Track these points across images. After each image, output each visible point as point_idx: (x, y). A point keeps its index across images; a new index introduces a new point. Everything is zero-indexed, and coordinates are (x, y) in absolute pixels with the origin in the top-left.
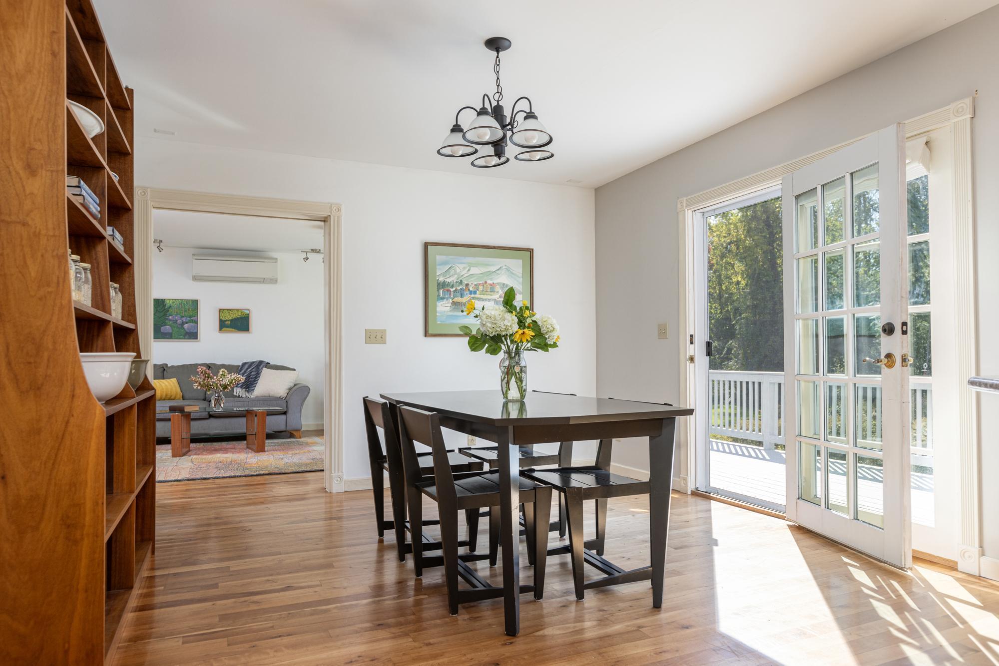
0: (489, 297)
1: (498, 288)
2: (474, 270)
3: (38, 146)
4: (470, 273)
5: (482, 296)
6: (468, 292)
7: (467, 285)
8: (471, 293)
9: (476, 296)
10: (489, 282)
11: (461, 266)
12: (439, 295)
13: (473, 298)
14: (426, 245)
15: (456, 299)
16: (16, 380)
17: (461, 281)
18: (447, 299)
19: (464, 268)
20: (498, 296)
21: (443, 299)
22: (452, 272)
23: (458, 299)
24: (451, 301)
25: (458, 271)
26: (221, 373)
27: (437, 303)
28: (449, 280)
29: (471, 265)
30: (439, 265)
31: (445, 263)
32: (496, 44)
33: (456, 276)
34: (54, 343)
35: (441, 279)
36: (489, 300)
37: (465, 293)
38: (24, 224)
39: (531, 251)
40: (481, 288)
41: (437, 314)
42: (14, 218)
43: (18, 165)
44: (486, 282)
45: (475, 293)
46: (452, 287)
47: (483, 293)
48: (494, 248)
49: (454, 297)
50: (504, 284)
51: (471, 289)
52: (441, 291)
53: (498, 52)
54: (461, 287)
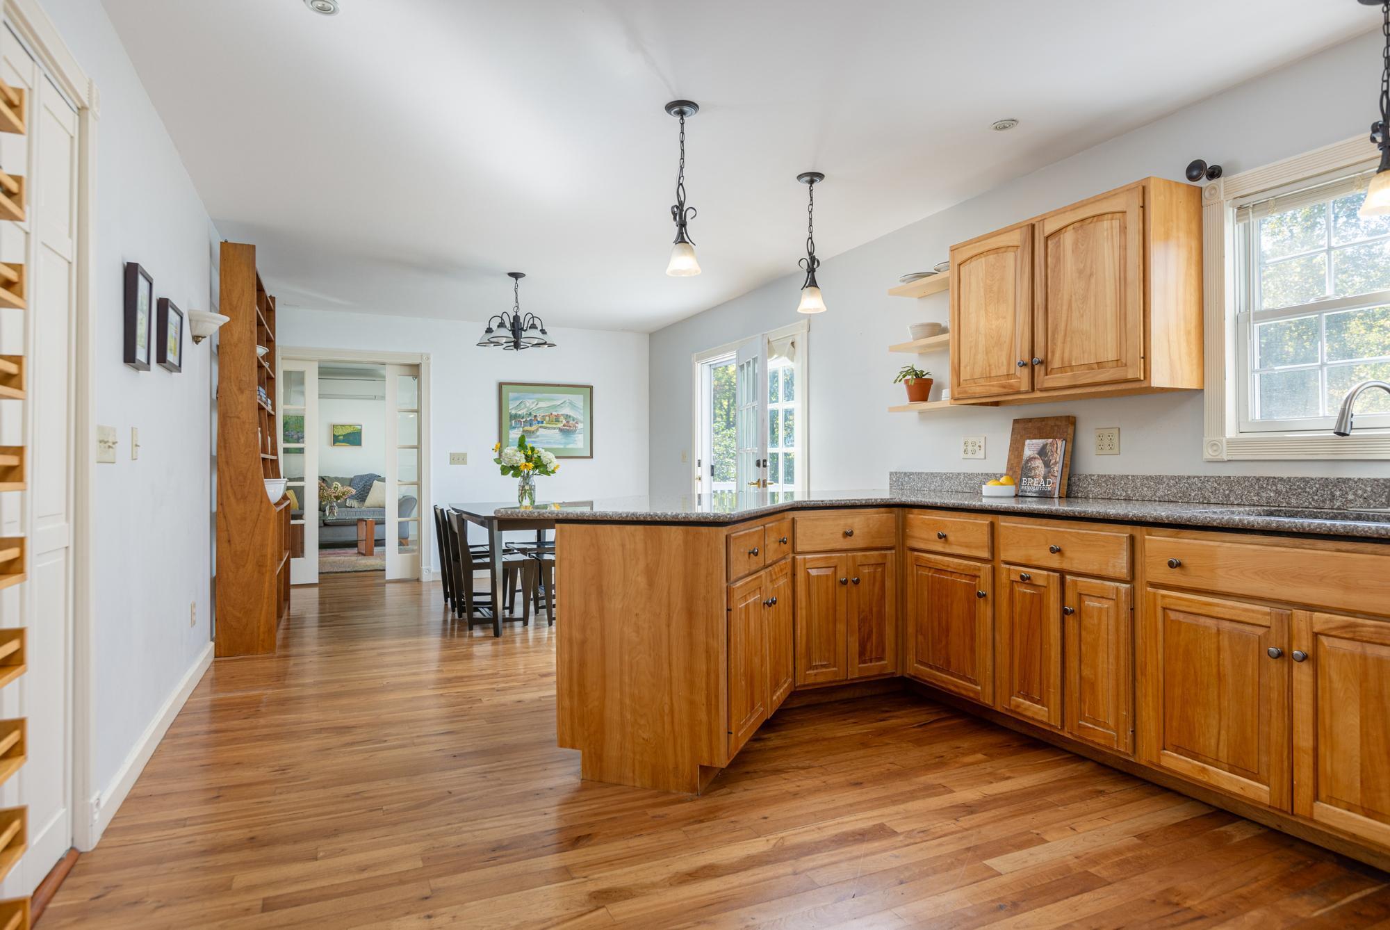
0: (554, 426)
1: (562, 418)
2: (541, 404)
3: (244, 379)
4: (538, 406)
5: (548, 425)
6: (536, 422)
7: (535, 416)
8: (539, 422)
9: (544, 425)
10: (554, 413)
11: (531, 401)
12: (511, 425)
13: (541, 427)
14: (501, 385)
15: (526, 428)
16: (235, 493)
17: (530, 413)
18: (518, 428)
19: (533, 403)
20: (562, 425)
21: (514, 428)
22: (522, 406)
23: (528, 428)
24: (521, 429)
25: (528, 405)
26: (334, 486)
27: (510, 432)
28: (520, 413)
29: (539, 400)
30: (512, 400)
31: (516, 399)
32: (516, 276)
33: (526, 409)
34: (253, 476)
35: (513, 412)
36: (555, 428)
37: (534, 423)
38: (238, 418)
39: (591, 388)
40: (547, 419)
41: (510, 440)
42: (233, 415)
43: (235, 389)
44: (551, 414)
45: (542, 422)
46: (523, 418)
47: (549, 422)
48: (559, 385)
49: (525, 426)
50: (567, 415)
51: (539, 420)
52: (513, 422)
53: (517, 280)
54: (530, 418)
